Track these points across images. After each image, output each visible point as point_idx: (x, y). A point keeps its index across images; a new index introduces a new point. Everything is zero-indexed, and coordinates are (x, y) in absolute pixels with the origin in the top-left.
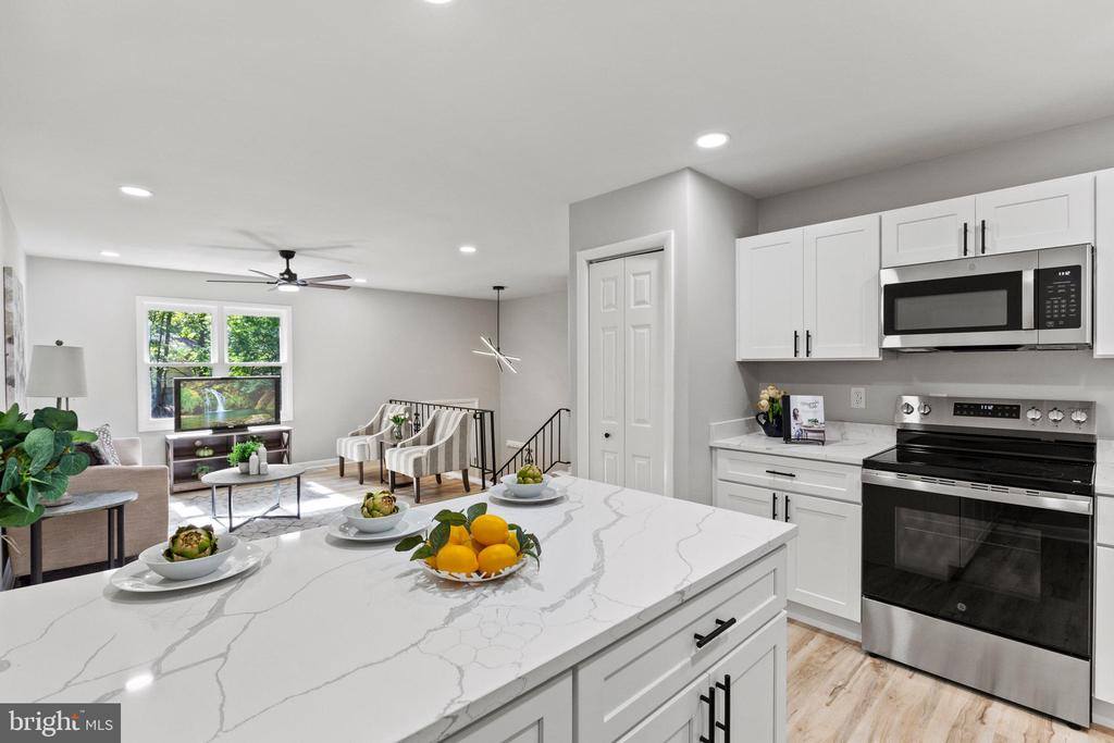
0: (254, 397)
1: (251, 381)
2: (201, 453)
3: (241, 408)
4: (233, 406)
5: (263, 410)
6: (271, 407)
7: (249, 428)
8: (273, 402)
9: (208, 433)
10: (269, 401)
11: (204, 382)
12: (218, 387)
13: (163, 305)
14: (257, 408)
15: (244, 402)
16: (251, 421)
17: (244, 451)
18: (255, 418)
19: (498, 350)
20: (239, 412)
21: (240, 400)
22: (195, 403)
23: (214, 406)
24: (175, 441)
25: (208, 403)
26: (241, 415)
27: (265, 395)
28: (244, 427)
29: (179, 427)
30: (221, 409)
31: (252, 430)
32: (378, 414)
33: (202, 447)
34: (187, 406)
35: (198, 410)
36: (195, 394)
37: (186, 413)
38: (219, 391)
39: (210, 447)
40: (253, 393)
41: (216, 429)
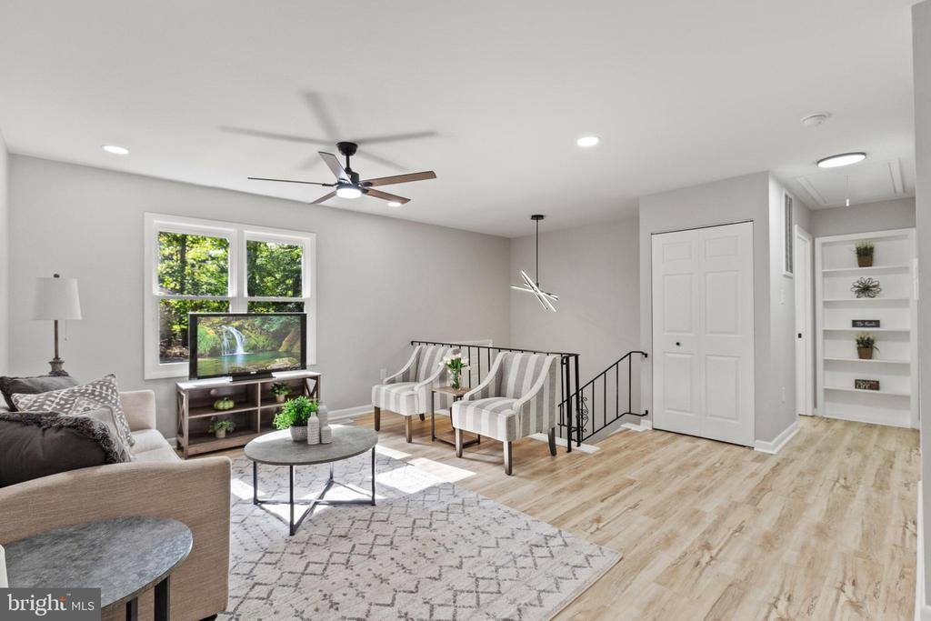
0: (278, 337)
1: (275, 318)
2: (221, 405)
3: (264, 350)
4: (254, 348)
5: (288, 353)
6: (297, 350)
7: (274, 374)
8: (299, 344)
9: (227, 381)
10: (295, 343)
11: (222, 318)
12: (237, 324)
13: (179, 226)
14: (281, 350)
15: (266, 343)
16: (275, 366)
17: (299, 409)
18: (279, 363)
19: (537, 285)
20: (261, 355)
21: (261, 340)
22: (212, 343)
23: (232, 348)
24: (190, 391)
25: (226, 343)
26: (264, 359)
27: (291, 335)
28: (266, 373)
29: (194, 374)
30: (240, 351)
31: (278, 376)
32: (413, 358)
33: (220, 398)
34: (203, 347)
35: (215, 352)
36: (211, 333)
37: (202, 356)
38: (239, 328)
39: (230, 398)
40: (277, 331)
41: (237, 375)
